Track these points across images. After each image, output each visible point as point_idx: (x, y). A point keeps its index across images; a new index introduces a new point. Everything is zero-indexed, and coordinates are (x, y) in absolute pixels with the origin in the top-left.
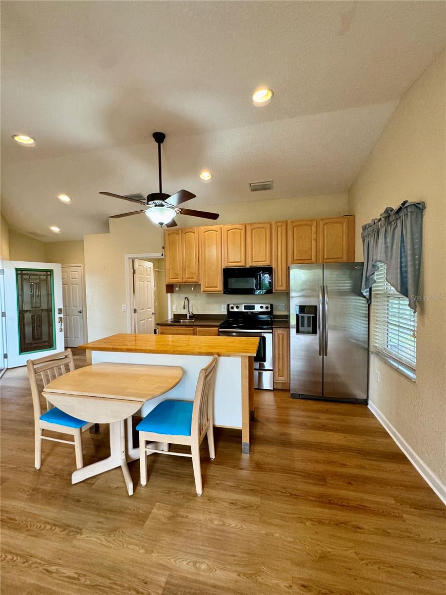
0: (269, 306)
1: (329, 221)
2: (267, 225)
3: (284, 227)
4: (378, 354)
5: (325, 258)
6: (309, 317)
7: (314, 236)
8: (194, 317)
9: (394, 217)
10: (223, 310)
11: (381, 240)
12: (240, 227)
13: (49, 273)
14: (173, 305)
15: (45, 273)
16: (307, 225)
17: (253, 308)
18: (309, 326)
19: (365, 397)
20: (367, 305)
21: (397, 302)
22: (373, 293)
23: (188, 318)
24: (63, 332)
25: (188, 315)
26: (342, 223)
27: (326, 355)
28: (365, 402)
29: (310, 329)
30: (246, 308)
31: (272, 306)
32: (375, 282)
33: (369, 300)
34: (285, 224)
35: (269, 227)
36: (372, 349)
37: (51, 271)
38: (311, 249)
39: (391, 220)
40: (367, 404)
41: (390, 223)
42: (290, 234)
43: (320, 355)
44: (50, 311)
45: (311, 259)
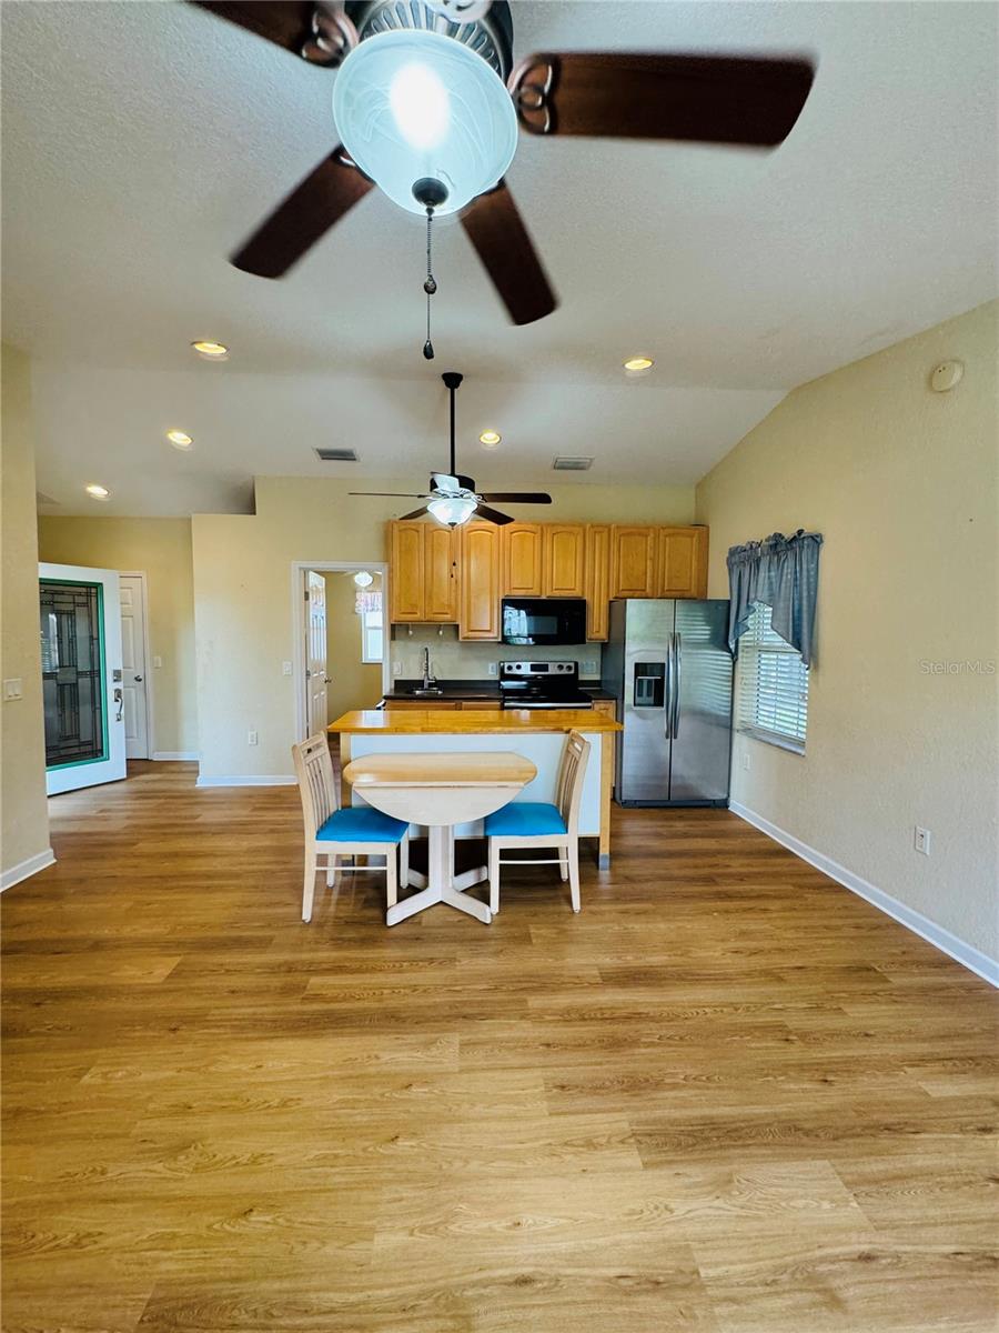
0: (572, 665)
1: (672, 530)
2: (577, 529)
3: (605, 535)
4: (747, 731)
5: (666, 588)
6: (649, 681)
7: (650, 553)
8: (439, 684)
9: (784, 548)
10: (490, 673)
11: (763, 574)
12: (533, 528)
13: (93, 590)
14: (395, 664)
15: (84, 590)
16: (640, 534)
17: (545, 668)
18: (648, 695)
19: (725, 796)
20: (731, 664)
21: (775, 657)
22: (740, 644)
23: (426, 686)
24: (123, 722)
25: (427, 682)
26: (692, 537)
27: (675, 737)
28: (724, 804)
29: (651, 700)
30: (533, 668)
31: (576, 664)
32: (748, 629)
33: (734, 656)
34: (606, 530)
35: (581, 532)
36: (737, 725)
37: (98, 586)
38: (646, 573)
39: (779, 549)
40: (727, 807)
41: (778, 553)
42: (614, 547)
43: (667, 737)
44: (95, 674)
45: (644, 590)
